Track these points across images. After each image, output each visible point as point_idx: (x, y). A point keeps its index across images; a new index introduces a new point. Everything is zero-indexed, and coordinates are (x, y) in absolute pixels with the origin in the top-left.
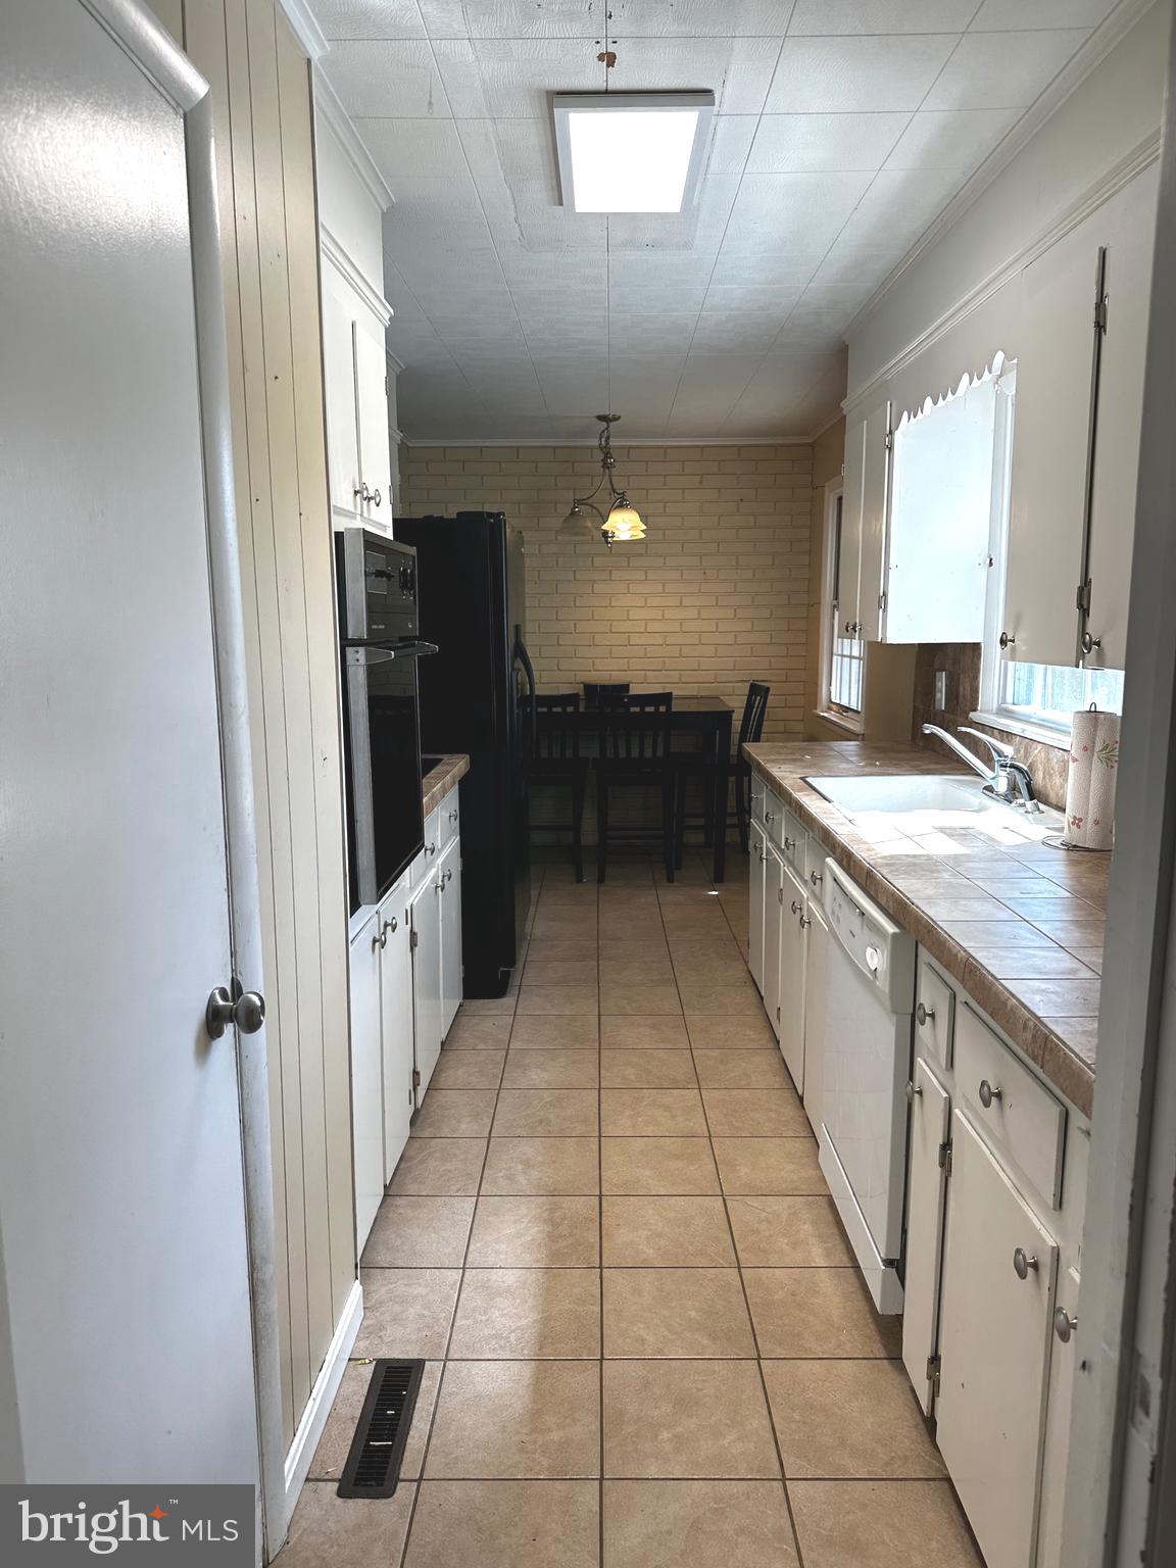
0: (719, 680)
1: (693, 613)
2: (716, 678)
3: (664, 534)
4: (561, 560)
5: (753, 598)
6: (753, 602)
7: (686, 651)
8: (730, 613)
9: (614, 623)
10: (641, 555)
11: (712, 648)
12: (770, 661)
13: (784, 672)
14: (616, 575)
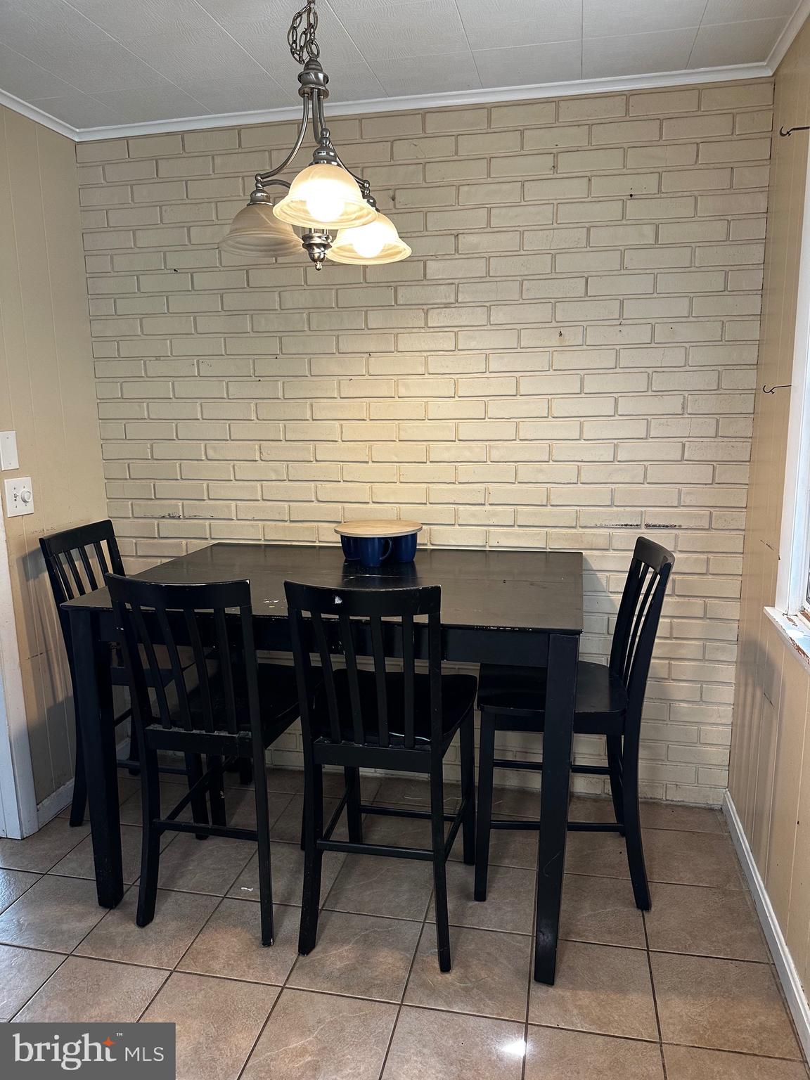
0: (583, 523)
1: (540, 407)
2: (577, 518)
3: (488, 265)
4: (314, 317)
5: (649, 378)
6: (649, 383)
7: (525, 472)
8: (606, 407)
9: (404, 424)
10: (447, 306)
11: (572, 467)
12: (680, 492)
13: (705, 512)
14: (406, 342)
